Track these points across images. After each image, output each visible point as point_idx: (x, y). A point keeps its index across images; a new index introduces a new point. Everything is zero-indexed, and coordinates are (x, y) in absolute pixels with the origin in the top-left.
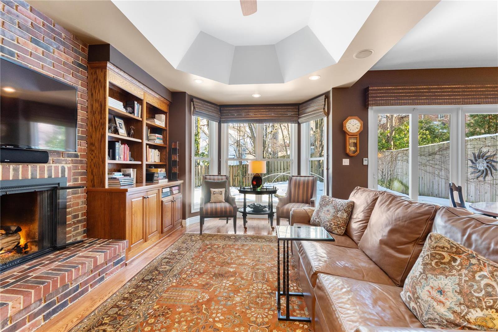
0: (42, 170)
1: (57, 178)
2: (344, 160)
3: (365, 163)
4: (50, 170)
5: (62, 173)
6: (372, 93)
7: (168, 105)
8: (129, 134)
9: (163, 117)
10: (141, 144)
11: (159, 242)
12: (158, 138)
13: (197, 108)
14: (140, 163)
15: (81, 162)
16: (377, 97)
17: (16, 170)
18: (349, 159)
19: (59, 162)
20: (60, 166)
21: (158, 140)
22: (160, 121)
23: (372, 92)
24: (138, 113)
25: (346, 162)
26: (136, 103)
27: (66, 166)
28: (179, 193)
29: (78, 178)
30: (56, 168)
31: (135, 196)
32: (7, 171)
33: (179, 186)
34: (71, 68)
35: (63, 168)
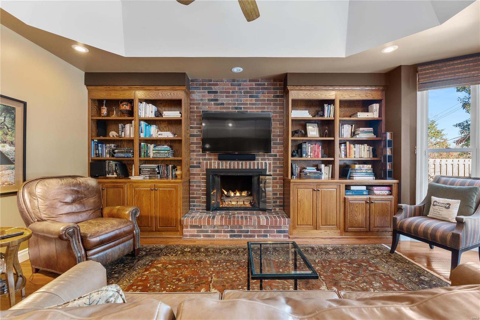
0: (254, 164)
1: (262, 169)
4: (258, 164)
5: (265, 166)
9: (376, 106)
11: (339, 238)
12: (364, 132)
14: (332, 159)
15: (279, 159)
17: (242, 164)
19: (264, 160)
20: (264, 162)
21: (365, 134)
22: (374, 113)
24: (329, 112)
26: (326, 105)
27: (267, 162)
29: (277, 170)
30: (262, 163)
31: (302, 186)
32: (238, 164)
33: (390, 186)
34: (272, 100)
35: (266, 163)
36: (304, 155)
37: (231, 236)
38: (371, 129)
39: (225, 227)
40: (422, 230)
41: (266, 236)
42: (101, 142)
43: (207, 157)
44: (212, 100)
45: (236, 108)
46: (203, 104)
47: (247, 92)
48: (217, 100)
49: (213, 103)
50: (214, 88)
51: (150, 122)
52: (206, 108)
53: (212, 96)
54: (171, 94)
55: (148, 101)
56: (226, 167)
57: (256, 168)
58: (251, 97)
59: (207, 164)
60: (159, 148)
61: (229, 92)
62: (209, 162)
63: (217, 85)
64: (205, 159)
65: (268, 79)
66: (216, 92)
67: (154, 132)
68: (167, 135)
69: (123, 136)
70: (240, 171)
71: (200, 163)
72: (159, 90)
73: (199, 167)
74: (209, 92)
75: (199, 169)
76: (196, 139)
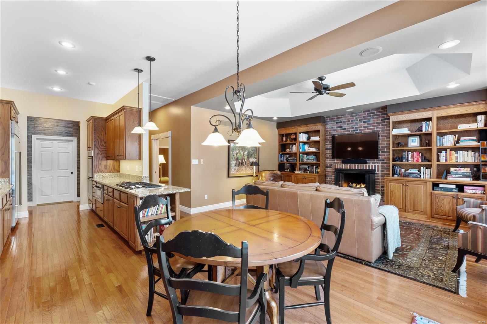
0: (366, 166)
1: (372, 170)
4: (369, 166)
5: (374, 168)
9: (481, 118)
10: (432, 149)
12: (465, 140)
14: (430, 163)
15: (386, 163)
17: (358, 166)
19: (374, 163)
20: (373, 165)
21: (469, 142)
26: (424, 122)
29: (384, 171)
31: (394, 182)
32: (355, 166)
33: (483, 186)
34: (380, 123)
35: (375, 166)
36: (404, 160)
38: (474, 138)
42: (283, 154)
43: (335, 161)
44: (339, 127)
45: (354, 131)
46: (333, 130)
47: (362, 120)
48: (342, 127)
49: (339, 129)
50: (340, 120)
51: (305, 143)
52: (335, 133)
53: (339, 125)
54: (314, 128)
55: (304, 133)
56: (347, 167)
57: (368, 169)
58: (364, 122)
59: (335, 165)
60: (309, 157)
61: (349, 121)
62: (336, 164)
63: (341, 118)
64: (334, 163)
65: (377, 109)
66: (341, 122)
67: (307, 148)
68: (313, 150)
69: (292, 151)
70: (357, 170)
71: (331, 165)
72: (308, 126)
73: (331, 167)
74: (337, 123)
75: (331, 168)
76: (329, 151)
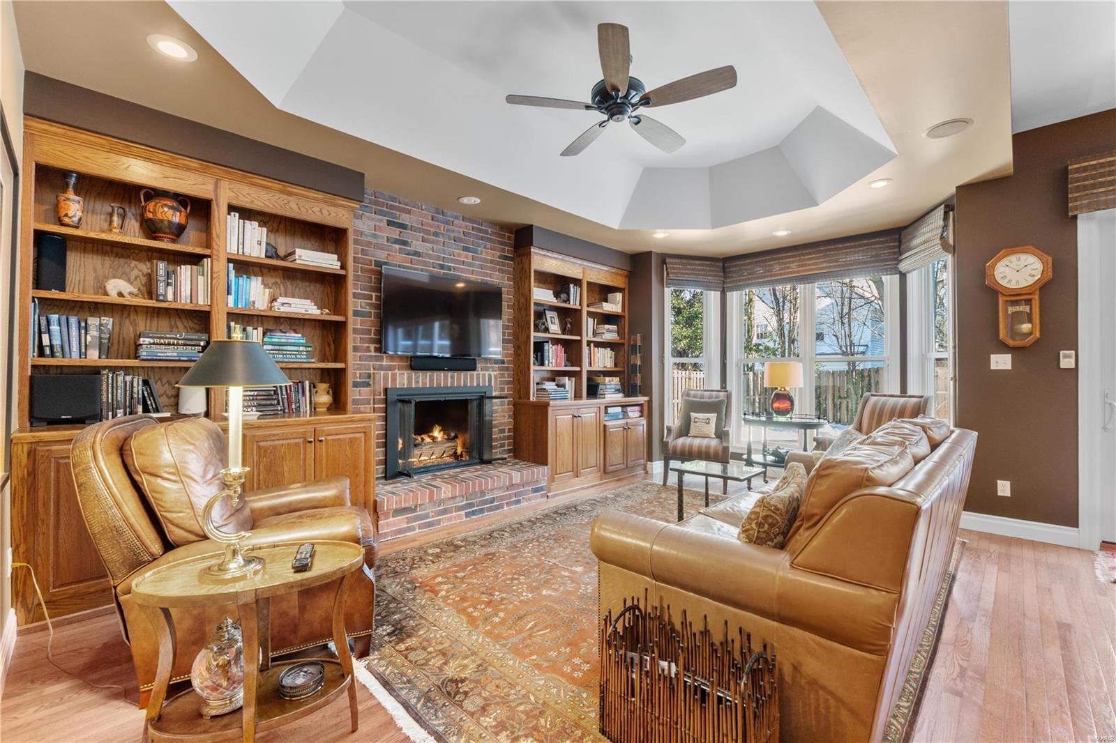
0: (472, 377)
1: (484, 386)
2: (994, 358)
3: (1066, 362)
4: (478, 377)
5: (489, 382)
6: (1078, 180)
7: (626, 277)
8: (564, 331)
9: (619, 296)
10: (580, 342)
11: (600, 484)
12: (608, 330)
13: (673, 273)
14: (578, 369)
15: (507, 369)
16: (1094, 186)
17: (452, 377)
18: (1010, 355)
19: (487, 369)
20: (487, 373)
21: (609, 333)
22: (614, 305)
23: (1076, 175)
24: (576, 298)
25: (1001, 362)
26: (572, 286)
27: (492, 374)
28: (641, 416)
29: (504, 388)
30: (484, 375)
31: (561, 412)
32: (446, 378)
33: (641, 405)
34: (498, 263)
35: (490, 376)
36: (546, 362)
37: (467, 515)
38: (615, 327)
39: (458, 499)
40: (696, 449)
41: (518, 502)
43: (384, 363)
44: (396, 241)
45: (442, 267)
46: (378, 247)
47: (461, 240)
48: (405, 243)
49: (397, 246)
50: (404, 218)
51: (244, 267)
52: (381, 255)
53: (395, 233)
54: (321, 211)
55: (246, 214)
56: (424, 383)
57: (475, 384)
58: (466, 249)
59: (386, 378)
60: (278, 337)
61: (427, 232)
62: (390, 373)
63: (409, 212)
64: (381, 368)
65: (493, 224)
66: (402, 226)
67: (256, 293)
68: (304, 307)
69: (170, 297)
70: (451, 391)
71: (369, 376)
72: (291, 194)
73: (368, 385)
74: (390, 223)
75: (366, 389)
76: (362, 322)
